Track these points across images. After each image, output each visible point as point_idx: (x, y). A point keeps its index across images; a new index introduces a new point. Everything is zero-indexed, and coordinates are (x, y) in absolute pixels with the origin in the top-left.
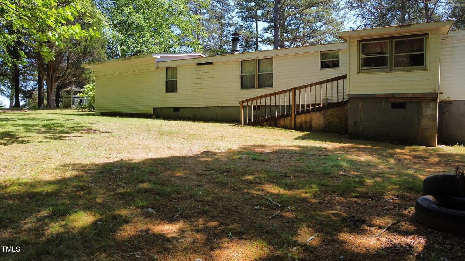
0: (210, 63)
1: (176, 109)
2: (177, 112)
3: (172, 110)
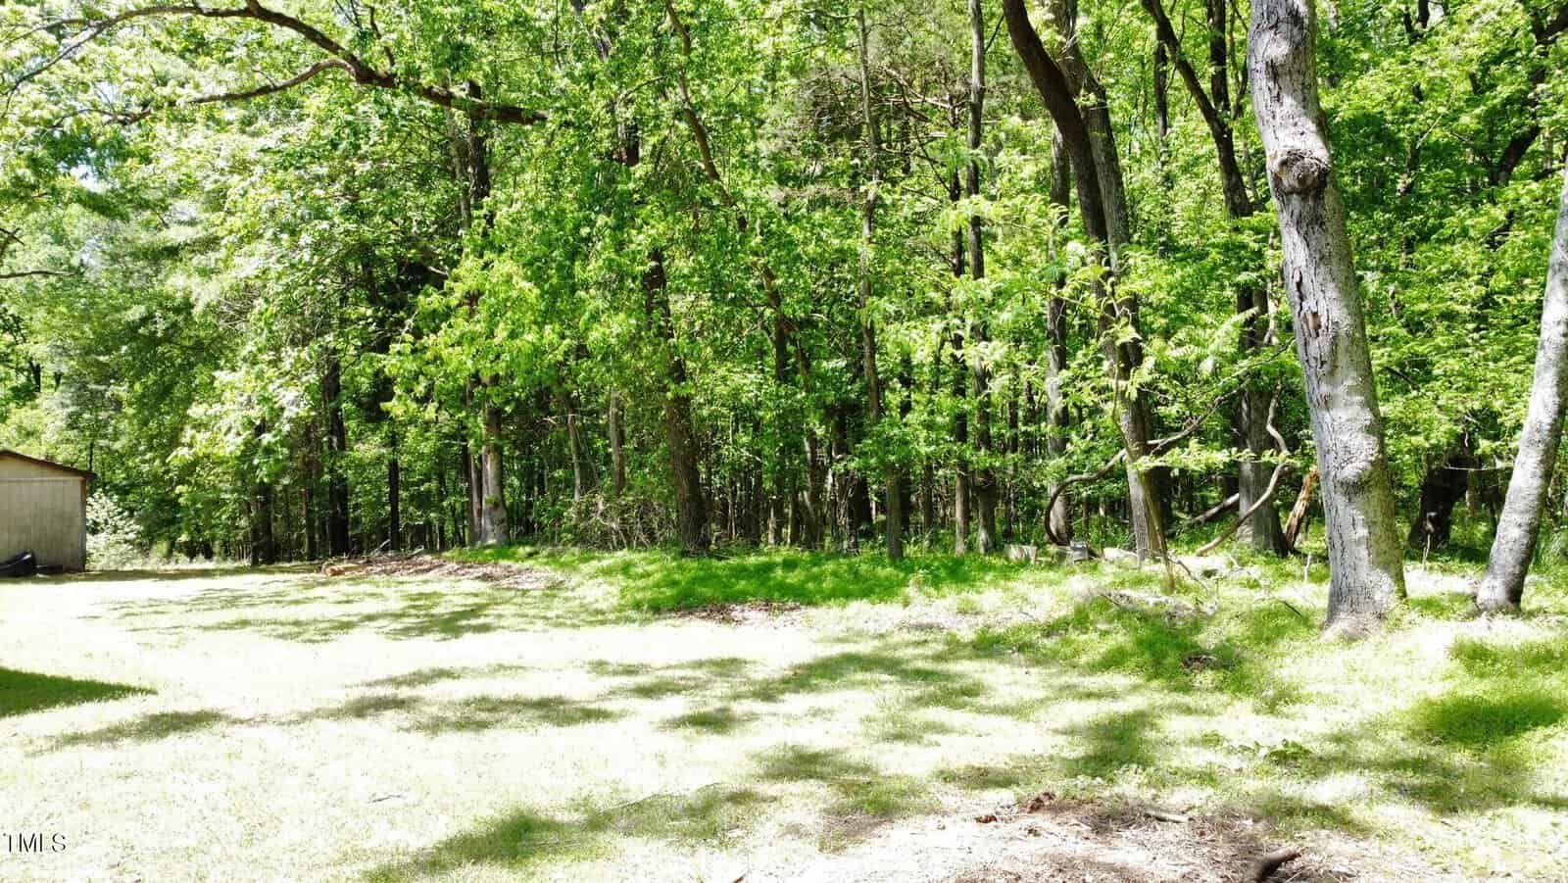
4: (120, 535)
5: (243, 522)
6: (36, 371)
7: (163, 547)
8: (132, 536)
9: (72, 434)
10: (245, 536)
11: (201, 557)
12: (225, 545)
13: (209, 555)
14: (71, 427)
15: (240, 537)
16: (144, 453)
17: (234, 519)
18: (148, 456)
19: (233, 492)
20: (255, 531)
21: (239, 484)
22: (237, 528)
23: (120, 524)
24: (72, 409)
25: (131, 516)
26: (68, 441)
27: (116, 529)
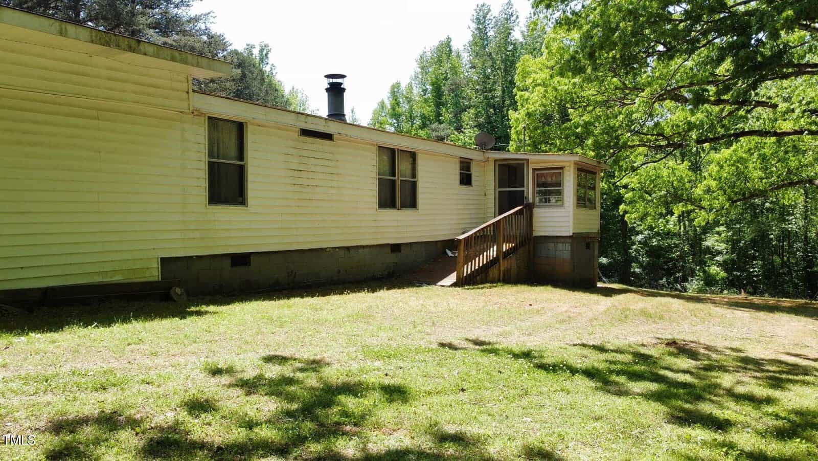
0: (328, 137)
1: (241, 259)
2: (242, 269)
3: (228, 262)
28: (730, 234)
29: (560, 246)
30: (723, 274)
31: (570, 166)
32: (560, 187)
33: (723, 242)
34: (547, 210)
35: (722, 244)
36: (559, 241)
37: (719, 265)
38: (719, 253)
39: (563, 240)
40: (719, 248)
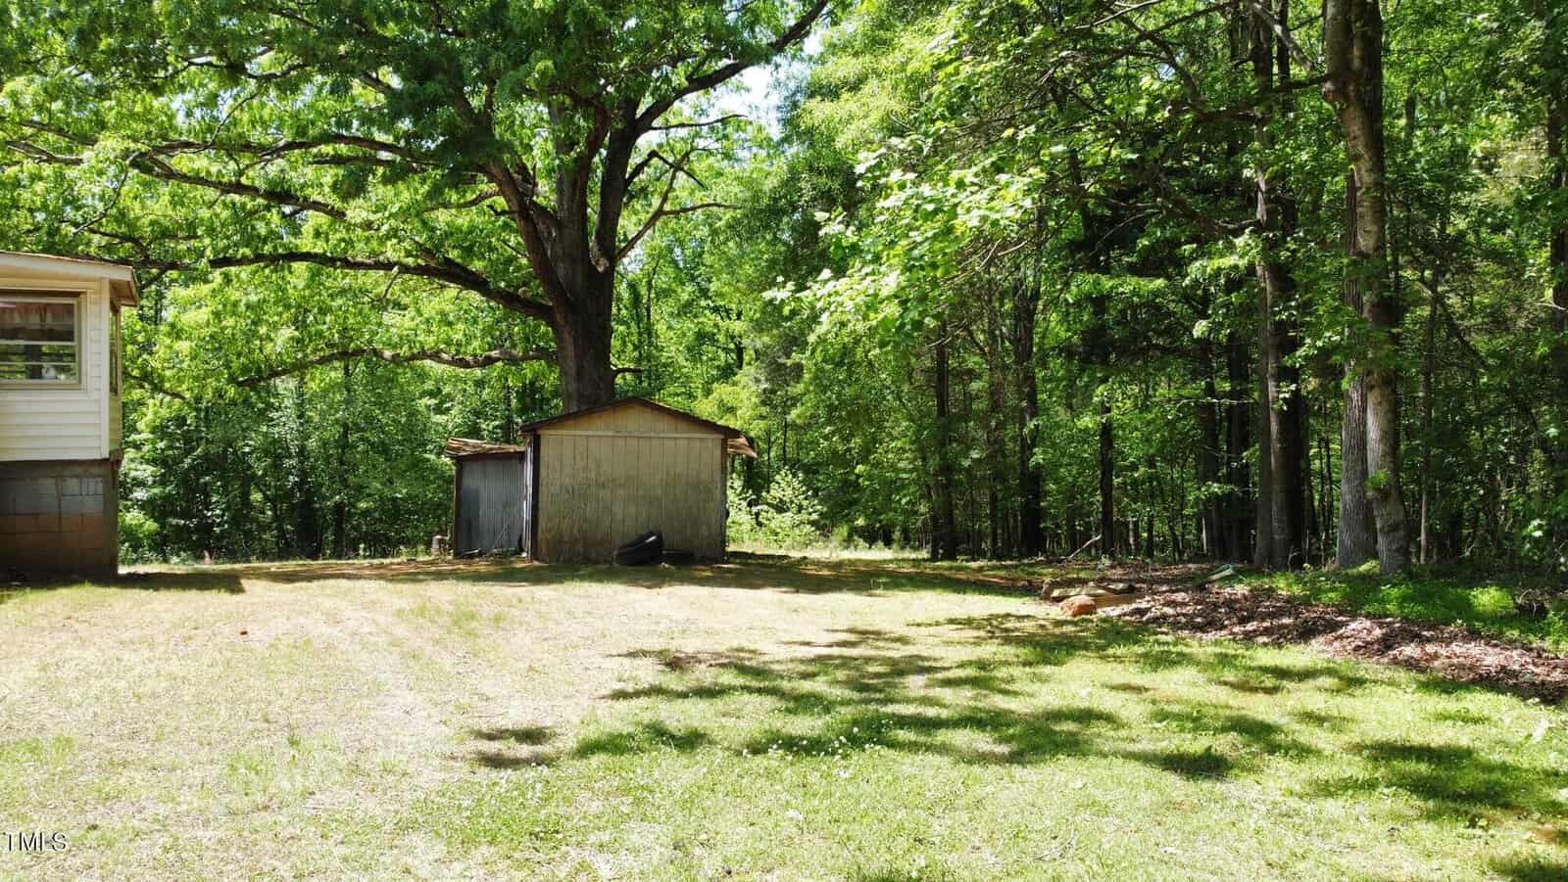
4: (804, 516)
5: (923, 509)
6: (740, 351)
7: (843, 531)
8: (815, 516)
9: (764, 410)
10: (924, 523)
11: (880, 544)
12: (905, 531)
13: (888, 543)
14: (763, 403)
15: (919, 524)
16: (823, 426)
17: (914, 504)
18: (828, 430)
19: (911, 471)
20: (934, 518)
21: (919, 463)
22: (916, 513)
23: (805, 503)
24: (765, 385)
25: (815, 495)
26: (762, 417)
27: (800, 508)
28: (161, 445)
29: (72, 485)
30: (151, 525)
31: (99, 292)
32: (72, 340)
33: (148, 462)
34: (35, 396)
35: (145, 466)
36: (67, 472)
37: (143, 506)
38: (141, 484)
39: (79, 470)
40: (139, 474)
